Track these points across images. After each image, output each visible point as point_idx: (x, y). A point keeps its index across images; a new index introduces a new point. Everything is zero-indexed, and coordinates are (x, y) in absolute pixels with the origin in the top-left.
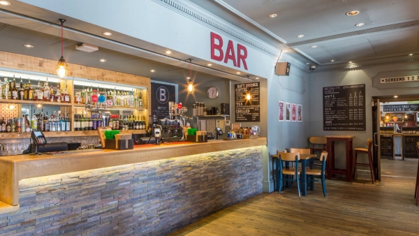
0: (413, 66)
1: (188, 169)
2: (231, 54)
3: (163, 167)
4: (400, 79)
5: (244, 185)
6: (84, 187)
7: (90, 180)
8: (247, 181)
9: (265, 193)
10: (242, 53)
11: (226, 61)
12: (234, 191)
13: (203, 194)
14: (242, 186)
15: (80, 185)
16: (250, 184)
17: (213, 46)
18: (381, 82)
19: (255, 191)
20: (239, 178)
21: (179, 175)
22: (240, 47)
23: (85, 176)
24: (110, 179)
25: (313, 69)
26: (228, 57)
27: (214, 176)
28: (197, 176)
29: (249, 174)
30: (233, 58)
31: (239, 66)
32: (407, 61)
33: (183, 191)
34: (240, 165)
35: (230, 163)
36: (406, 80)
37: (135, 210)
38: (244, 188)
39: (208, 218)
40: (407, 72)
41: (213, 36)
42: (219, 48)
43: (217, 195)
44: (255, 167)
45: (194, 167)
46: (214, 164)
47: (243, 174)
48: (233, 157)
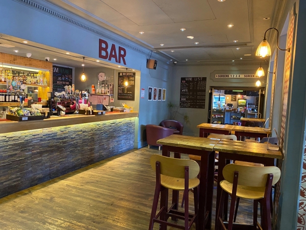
0: (234, 68)
1: (80, 133)
2: (113, 54)
3: (62, 131)
4: (227, 76)
5: (120, 144)
6: (9, 143)
7: (13, 138)
8: (123, 141)
9: (137, 149)
10: (122, 53)
11: (110, 59)
12: (113, 148)
13: (90, 149)
14: (118, 145)
15: (7, 141)
16: (125, 143)
17: (101, 49)
18: (216, 77)
19: (128, 147)
20: (117, 139)
21: (73, 137)
22: (120, 49)
23: (10, 136)
24: (26, 138)
25: (175, 64)
26: (111, 56)
27: (98, 137)
28: (86, 138)
29: (125, 136)
30: (115, 56)
31: (120, 62)
32: (231, 65)
33: (76, 147)
34: (118, 130)
35: (111, 129)
36: (230, 77)
37: (43, 158)
38: (120, 146)
39: (94, 165)
40: (230, 72)
41: (101, 41)
42: (105, 49)
43: (100, 150)
44: (129, 132)
45: (84, 132)
46: (99, 130)
47: (120, 136)
48: (113, 125)
